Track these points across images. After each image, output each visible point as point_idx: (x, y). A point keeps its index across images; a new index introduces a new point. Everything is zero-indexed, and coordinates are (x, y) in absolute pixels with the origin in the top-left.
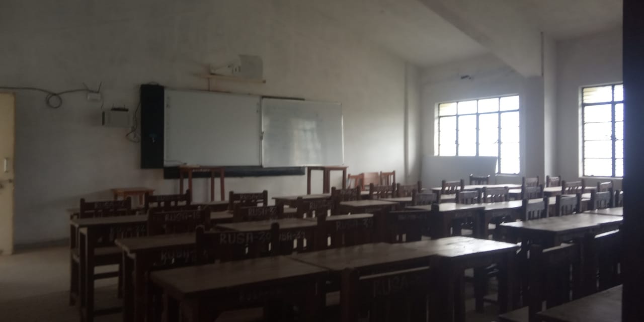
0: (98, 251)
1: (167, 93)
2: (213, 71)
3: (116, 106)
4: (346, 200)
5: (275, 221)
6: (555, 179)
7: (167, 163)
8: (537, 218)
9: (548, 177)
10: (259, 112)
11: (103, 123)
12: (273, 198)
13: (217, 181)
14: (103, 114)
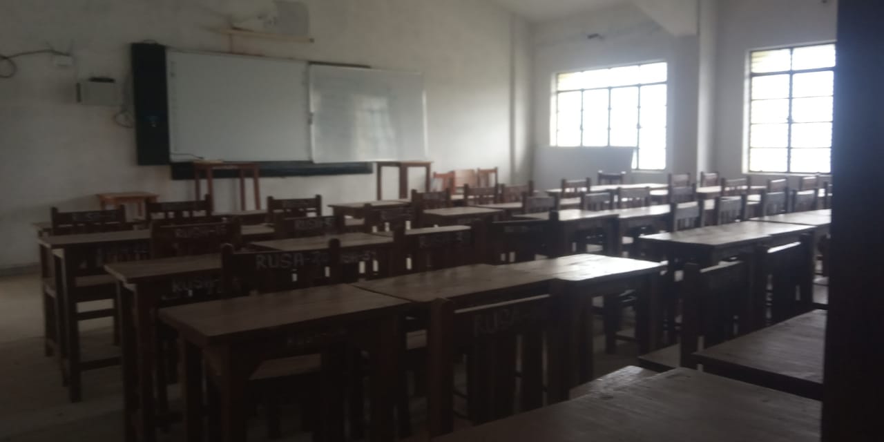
0: (82, 281)
1: (171, 57)
2: (236, 25)
3: (97, 75)
4: (432, 207)
5: (335, 237)
6: (711, 176)
7: (175, 158)
8: (689, 228)
9: (702, 173)
10: (306, 84)
11: (79, 100)
12: (330, 206)
13: (249, 182)
14: (78, 86)
